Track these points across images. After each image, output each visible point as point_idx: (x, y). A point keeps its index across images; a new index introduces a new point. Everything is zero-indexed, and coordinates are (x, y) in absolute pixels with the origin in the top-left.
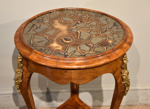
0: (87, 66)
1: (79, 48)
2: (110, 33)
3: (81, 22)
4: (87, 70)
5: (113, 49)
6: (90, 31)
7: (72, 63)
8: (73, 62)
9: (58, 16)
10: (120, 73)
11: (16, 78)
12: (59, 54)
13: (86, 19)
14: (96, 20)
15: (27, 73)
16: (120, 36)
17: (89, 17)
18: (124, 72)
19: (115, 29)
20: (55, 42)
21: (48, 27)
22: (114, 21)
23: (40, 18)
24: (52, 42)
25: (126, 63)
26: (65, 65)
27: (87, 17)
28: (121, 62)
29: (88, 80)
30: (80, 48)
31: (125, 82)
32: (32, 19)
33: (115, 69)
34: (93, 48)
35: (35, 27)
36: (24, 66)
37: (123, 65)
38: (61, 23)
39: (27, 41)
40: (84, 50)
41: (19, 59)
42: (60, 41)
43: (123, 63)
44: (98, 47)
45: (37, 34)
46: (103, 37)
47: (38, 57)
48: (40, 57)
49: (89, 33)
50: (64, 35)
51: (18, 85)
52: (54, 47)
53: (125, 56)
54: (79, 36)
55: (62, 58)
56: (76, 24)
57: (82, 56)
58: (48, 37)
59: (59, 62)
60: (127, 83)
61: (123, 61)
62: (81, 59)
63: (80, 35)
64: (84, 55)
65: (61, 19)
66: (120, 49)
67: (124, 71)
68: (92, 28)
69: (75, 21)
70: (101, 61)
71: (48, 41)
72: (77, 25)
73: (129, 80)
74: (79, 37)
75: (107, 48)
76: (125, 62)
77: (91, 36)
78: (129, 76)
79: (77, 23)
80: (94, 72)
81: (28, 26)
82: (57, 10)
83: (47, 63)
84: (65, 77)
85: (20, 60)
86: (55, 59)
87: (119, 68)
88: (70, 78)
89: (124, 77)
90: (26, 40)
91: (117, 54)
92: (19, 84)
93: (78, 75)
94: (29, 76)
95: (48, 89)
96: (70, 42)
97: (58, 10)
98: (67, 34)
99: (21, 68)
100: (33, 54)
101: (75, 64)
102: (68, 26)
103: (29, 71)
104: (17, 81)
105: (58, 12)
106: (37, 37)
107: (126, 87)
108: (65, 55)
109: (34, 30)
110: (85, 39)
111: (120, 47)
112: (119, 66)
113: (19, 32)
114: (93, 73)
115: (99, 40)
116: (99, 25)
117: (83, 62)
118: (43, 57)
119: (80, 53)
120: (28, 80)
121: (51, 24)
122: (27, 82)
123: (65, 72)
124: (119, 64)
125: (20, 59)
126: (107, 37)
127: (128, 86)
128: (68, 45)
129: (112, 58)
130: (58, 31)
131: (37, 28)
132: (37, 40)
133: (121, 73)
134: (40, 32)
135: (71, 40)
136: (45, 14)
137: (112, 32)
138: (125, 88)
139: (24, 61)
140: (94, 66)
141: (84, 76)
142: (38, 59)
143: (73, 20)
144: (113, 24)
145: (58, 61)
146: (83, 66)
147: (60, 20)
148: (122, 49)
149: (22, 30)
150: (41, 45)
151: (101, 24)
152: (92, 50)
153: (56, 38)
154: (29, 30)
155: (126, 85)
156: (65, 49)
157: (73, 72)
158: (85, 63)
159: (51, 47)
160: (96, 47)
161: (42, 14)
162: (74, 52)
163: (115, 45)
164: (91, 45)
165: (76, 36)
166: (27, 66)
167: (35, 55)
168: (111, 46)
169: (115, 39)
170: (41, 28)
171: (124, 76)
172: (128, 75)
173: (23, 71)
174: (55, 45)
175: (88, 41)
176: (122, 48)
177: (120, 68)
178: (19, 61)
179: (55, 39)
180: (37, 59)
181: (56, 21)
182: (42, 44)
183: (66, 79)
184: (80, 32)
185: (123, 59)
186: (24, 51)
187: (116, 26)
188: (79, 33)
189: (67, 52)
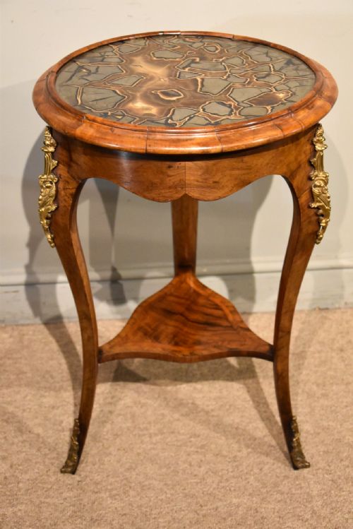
0: (224, 146)
1: (201, 110)
2: (280, 79)
3: (203, 58)
4: (225, 162)
5: (289, 109)
6: (229, 77)
7: (187, 140)
8: (188, 137)
9: (143, 49)
10: (305, 178)
11: (40, 200)
12: (153, 122)
13: (216, 54)
14: (241, 55)
15: (68, 182)
16: (305, 83)
17: (221, 50)
18: (317, 176)
19: (290, 71)
20: (138, 100)
21: (117, 70)
22: (288, 57)
23: (96, 54)
24: (133, 99)
25: (322, 151)
26: (170, 146)
27: (217, 49)
28: (308, 147)
29: (226, 190)
30: (204, 110)
31: (318, 204)
32: (75, 56)
33: (293, 167)
34: (237, 108)
35: (84, 70)
36: (61, 166)
37: (314, 156)
38: (151, 62)
39: (68, 98)
40: (214, 114)
41: (48, 145)
42: (152, 97)
43: (315, 151)
44: (251, 106)
45: (91, 84)
46: (260, 86)
47: (98, 131)
48: (104, 130)
49: (226, 80)
50: (161, 85)
51: (47, 218)
52: (138, 110)
53: (319, 132)
54: (199, 87)
55: (161, 130)
56: (190, 64)
57: (212, 124)
58: (119, 91)
59: (153, 139)
60: (322, 207)
61: (313, 145)
62: (208, 130)
63: (202, 85)
64: (217, 124)
65: (150, 55)
66: (307, 110)
67: (316, 173)
68: (232, 71)
69: (186, 58)
70: (259, 135)
71: (120, 98)
72: (193, 65)
73: (329, 197)
74: (201, 89)
75: (273, 108)
76: (318, 147)
77: (231, 87)
78: (328, 186)
79: (193, 61)
80: (244, 169)
81: (67, 69)
82: (138, 37)
83: (122, 142)
84: (170, 181)
85: (52, 149)
86: (142, 131)
87: (303, 166)
88: (182, 184)
89: (316, 190)
90: (64, 96)
91: (300, 122)
92: (49, 215)
93: (201, 175)
94: (74, 191)
95: (114, 270)
96: (178, 99)
97: (141, 36)
98: (167, 83)
99: (53, 171)
100: (84, 125)
101: (194, 142)
102: (169, 68)
103: (74, 178)
104: (43, 209)
105: (142, 42)
106: (91, 90)
107: (321, 218)
108: (166, 123)
109: (82, 78)
110: (215, 91)
111: (308, 104)
112: (303, 158)
113: (44, 83)
114: (238, 169)
115: (253, 92)
116: (249, 65)
117: (214, 139)
118: (111, 129)
119: (207, 120)
120: (71, 202)
121: (126, 66)
122: (70, 208)
123: (170, 167)
124: (304, 152)
125: (52, 145)
126: (271, 86)
127: (326, 214)
128: (172, 104)
129: (288, 129)
130: (146, 78)
131: (90, 73)
132: (94, 97)
133: (310, 179)
134: (99, 82)
135: (180, 95)
136: (107, 45)
137: (283, 77)
138: (319, 222)
139: (60, 150)
140: (244, 147)
141: (216, 179)
142: (98, 135)
143: (181, 56)
144: (285, 62)
145: (151, 137)
146: (214, 147)
147: (149, 57)
148: (313, 109)
149: (53, 75)
150: (105, 105)
151: (253, 63)
152: (235, 113)
153: (141, 93)
154: (69, 77)
155: (321, 211)
156: (165, 112)
157: (190, 168)
158: (220, 139)
159: (131, 110)
160: (244, 107)
161: (101, 46)
162: (191, 118)
163: (292, 101)
164: (233, 104)
165: (192, 87)
166: (69, 163)
167: (91, 126)
168: (282, 104)
169: (293, 90)
170: (99, 72)
171: (315, 186)
172: (326, 183)
173: (58, 181)
174: (139, 105)
175: (223, 96)
176: (312, 107)
177: (307, 165)
178: (47, 152)
179: (138, 94)
180: (95, 134)
181: (139, 60)
182: (105, 103)
183: (170, 188)
184: (203, 80)
185: (315, 140)
186: (60, 120)
187: (294, 64)
188: (199, 80)
189: (171, 118)
